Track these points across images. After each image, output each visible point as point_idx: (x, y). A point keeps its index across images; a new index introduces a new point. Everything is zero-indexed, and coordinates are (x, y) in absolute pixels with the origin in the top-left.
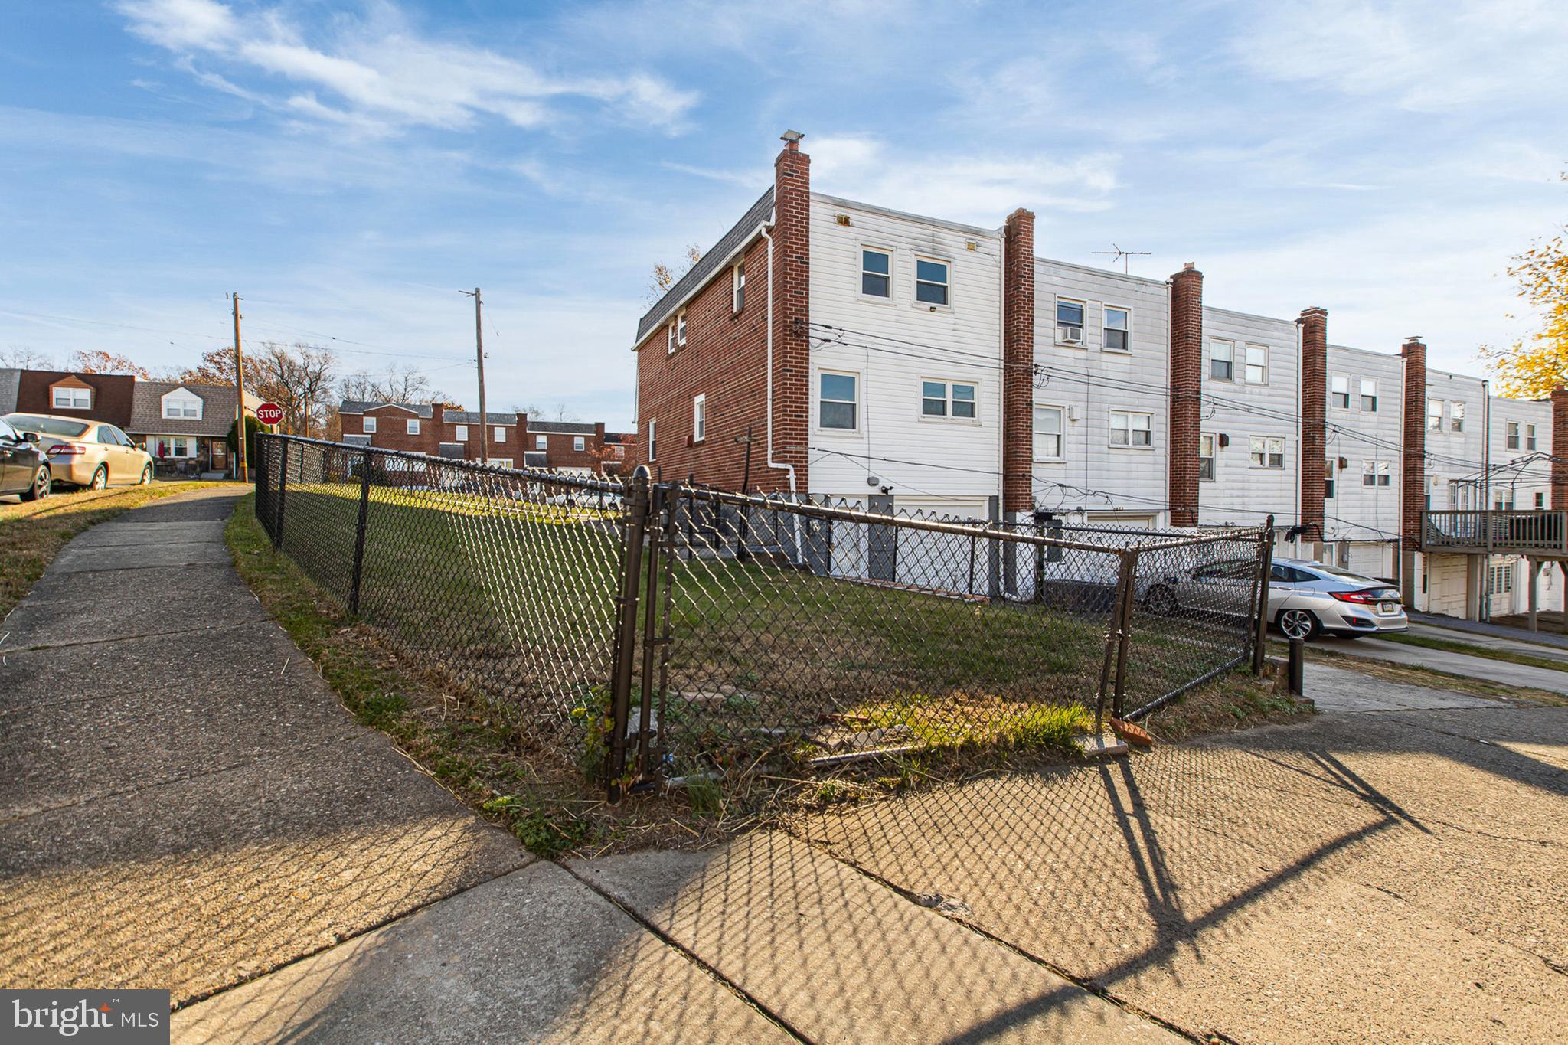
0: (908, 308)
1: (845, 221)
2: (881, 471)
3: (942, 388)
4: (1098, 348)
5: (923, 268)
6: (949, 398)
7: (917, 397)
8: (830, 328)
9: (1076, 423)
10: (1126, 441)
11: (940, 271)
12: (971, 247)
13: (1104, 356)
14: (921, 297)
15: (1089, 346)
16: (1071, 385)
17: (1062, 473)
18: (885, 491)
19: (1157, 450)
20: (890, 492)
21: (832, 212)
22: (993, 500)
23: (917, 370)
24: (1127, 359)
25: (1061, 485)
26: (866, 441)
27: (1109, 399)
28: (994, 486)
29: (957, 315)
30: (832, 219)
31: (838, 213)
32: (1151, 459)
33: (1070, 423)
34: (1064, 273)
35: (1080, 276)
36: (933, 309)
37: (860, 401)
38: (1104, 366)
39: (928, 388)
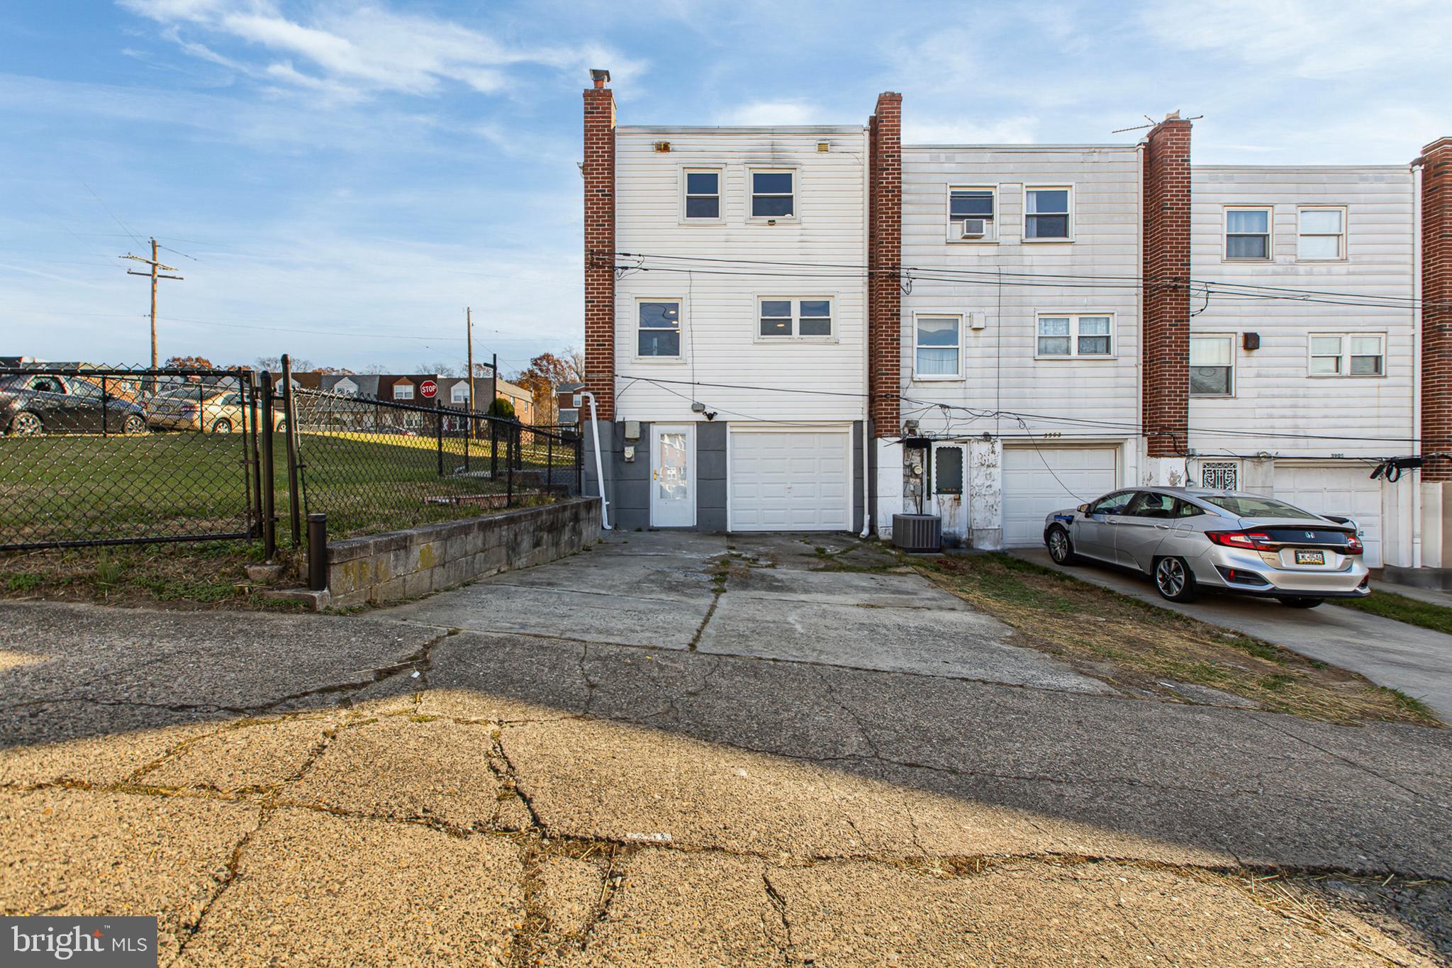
0: (742, 225)
1: (665, 148)
2: (702, 396)
3: (787, 306)
4: (1017, 239)
5: (761, 182)
6: (796, 315)
7: (755, 316)
8: (629, 255)
9: (981, 333)
10: (1068, 352)
11: (785, 182)
12: (822, 148)
13: (1026, 249)
14: (756, 212)
15: (1002, 240)
16: (973, 289)
17: (960, 393)
18: (710, 416)
19: (1122, 361)
20: (716, 419)
21: (650, 142)
22: (857, 424)
23: (751, 290)
24: (1067, 249)
25: (942, 406)
26: (690, 366)
27: (1035, 300)
28: (859, 410)
29: (804, 225)
30: (650, 148)
31: (656, 141)
32: (1112, 372)
33: (972, 333)
34: (959, 157)
35: (987, 157)
36: (772, 223)
37: (684, 327)
38: (1027, 261)
39: (767, 307)
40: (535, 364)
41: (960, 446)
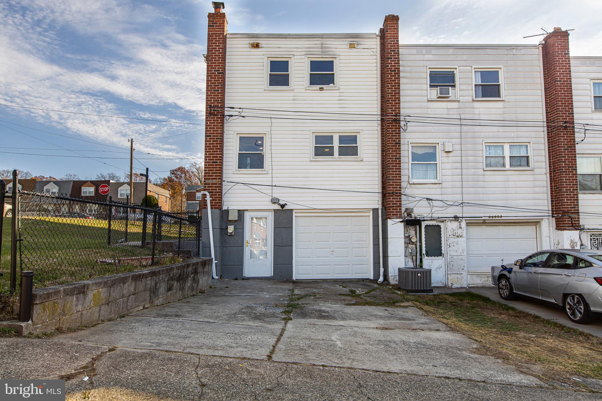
0: (303, 91)
1: (257, 46)
2: (277, 194)
3: (330, 139)
4: (470, 99)
5: (315, 65)
6: (336, 144)
7: (311, 145)
8: (233, 108)
9: (450, 154)
10: (504, 165)
11: (329, 65)
12: (352, 46)
13: (476, 104)
14: (312, 83)
15: (461, 99)
16: (445, 128)
17: (439, 191)
18: (283, 206)
19: (536, 171)
20: (286, 208)
21: (248, 42)
22: (375, 211)
23: (309, 129)
24: (500, 105)
25: (428, 199)
26: (270, 175)
27: (482, 134)
28: (376, 202)
29: (341, 91)
30: (248, 46)
31: (251, 42)
32: (530, 177)
33: (445, 154)
34: (434, 51)
35: (451, 51)
36: (321, 89)
37: (266, 151)
38: (477, 111)
39: (319, 139)
40: (173, 174)
41: (439, 224)
